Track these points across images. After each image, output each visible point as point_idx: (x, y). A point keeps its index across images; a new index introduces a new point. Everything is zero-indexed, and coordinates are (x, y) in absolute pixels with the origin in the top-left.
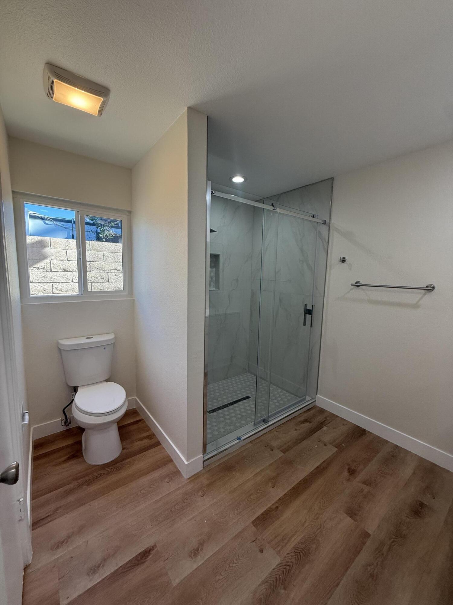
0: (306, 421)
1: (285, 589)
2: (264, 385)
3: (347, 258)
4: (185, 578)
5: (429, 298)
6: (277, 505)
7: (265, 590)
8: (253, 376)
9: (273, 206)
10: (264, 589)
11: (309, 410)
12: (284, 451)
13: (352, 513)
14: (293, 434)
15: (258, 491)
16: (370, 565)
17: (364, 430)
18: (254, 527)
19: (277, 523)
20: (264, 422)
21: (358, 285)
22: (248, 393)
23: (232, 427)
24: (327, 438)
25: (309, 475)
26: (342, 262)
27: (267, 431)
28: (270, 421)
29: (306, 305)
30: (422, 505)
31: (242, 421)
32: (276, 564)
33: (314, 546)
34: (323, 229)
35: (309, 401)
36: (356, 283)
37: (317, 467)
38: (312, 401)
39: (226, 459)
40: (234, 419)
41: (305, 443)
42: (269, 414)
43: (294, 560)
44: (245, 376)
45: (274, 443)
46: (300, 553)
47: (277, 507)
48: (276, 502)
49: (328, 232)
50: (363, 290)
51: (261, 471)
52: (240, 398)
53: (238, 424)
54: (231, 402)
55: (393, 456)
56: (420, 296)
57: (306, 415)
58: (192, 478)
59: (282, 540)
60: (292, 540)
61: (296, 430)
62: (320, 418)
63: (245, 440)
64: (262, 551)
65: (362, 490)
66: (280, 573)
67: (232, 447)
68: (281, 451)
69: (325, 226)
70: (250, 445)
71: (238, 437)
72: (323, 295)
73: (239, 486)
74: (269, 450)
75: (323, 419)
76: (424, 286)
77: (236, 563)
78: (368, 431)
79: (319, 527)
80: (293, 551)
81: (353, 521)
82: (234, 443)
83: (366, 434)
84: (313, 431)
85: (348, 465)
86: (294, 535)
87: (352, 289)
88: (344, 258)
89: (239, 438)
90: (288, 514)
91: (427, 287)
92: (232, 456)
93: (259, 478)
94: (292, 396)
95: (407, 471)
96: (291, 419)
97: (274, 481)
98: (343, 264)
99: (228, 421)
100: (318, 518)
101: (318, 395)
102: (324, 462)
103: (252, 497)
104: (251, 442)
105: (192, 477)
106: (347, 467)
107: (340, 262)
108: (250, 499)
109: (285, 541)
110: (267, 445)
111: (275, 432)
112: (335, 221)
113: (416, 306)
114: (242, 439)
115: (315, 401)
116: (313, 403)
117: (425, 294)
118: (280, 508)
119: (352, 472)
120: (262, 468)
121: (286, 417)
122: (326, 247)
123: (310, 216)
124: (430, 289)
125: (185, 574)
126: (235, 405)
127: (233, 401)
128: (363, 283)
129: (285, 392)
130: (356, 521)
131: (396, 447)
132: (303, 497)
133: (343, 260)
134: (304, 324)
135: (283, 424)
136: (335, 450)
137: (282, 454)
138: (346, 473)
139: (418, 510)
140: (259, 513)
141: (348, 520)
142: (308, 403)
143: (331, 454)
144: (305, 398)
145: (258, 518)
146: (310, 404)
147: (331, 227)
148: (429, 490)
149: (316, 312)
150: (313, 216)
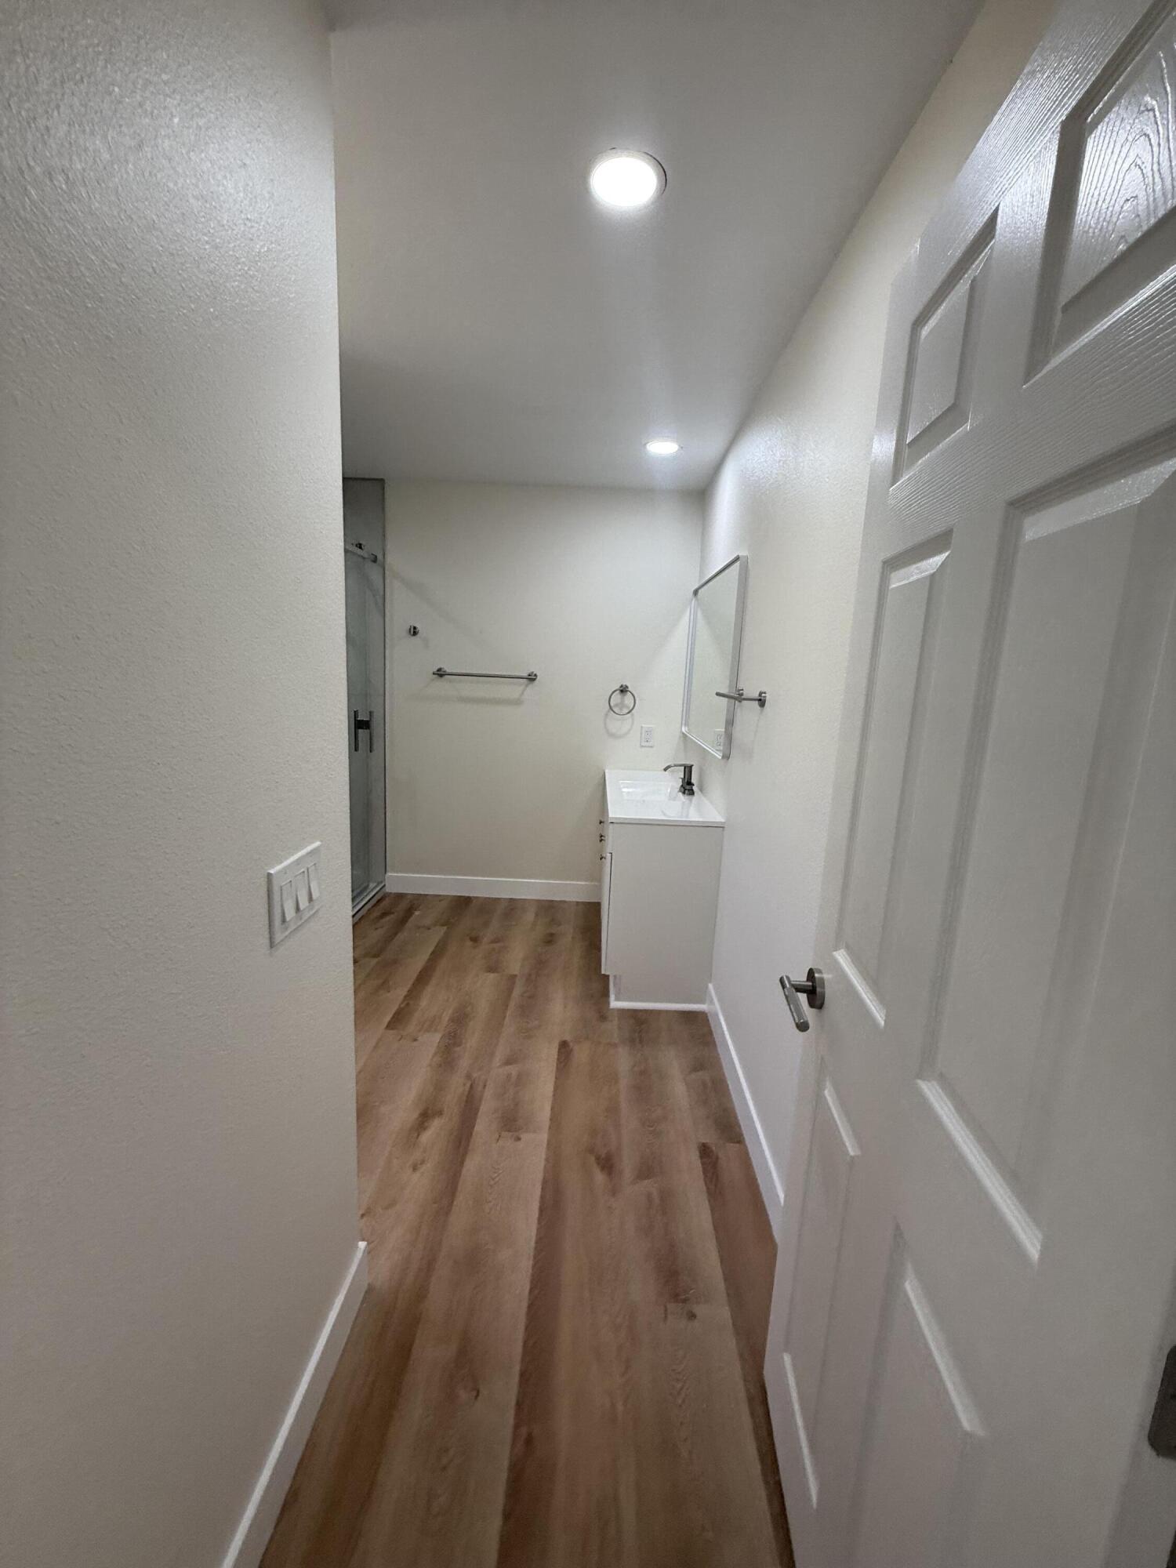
0: (384, 915)
1: (458, 1046)
3: (419, 628)
5: (531, 690)
11: (379, 901)
12: (376, 956)
13: (491, 969)
14: (376, 933)
16: (525, 993)
18: (391, 1031)
19: (417, 1014)
21: (440, 674)
24: (427, 921)
25: (427, 961)
26: (413, 634)
29: (356, 712)
30: (552, 935)
32: (438, 1039)
33: (469, 1008)
34: (376, 572)
35: (375, 888)
36: (439, 670)
37: (432, 951)
38: (378, 889)
41: (401, 936)
43: (455, 1026)
46: (458, 1019)
47: (408, 1004)
48: (403, 1001)
49: (382, 578)
50: (450, 682)
55: (511, 911)
56: (522, 688)
57: (379, 908)
59: (432, 1022)
60: (444, 1015)
61: (376, 928)
62: (403, 905)
64: (415, 1040)
65: (493, 949)
66: (446, 1041)
68: (372, 956)
69: (377, 566)
72: (382, 692)
75: (408, 904)
76: (525, 674)
79: (466, 994)
80: (449, 1022)
81: (496, 974)
83: (472, 900)
84: (403, 921)
85: (467, 935)
86: (442, 1013)
87: (432, 680)
88: (415, 628)
90: (425, 1001)
91: (529, 675)
95: (530, 916)
97: (384, 985)
98: (414, 638)
100: (460, 989)
101: (389, 874)
102: (438, 944)
106: (467, 938)
107: (410, 632)
109: (437, 1021)
112: (393, 560)
113: (517, 702)
115: (385, 885)
116: (381, 891)
117: (527, 686)
118: (411, 1002)
119: (475, 940)
121: (369, 901)
122: (382, 606)
123: (354, 545)
124: (531, 678)
128: (449, 671)
130: (498, 972)
131: (511, 900)
133: (414, 632)
134: (356, 749)
136: (444, 928)
138: (469, 943)
139: (550, 940)
140: (388, 1019)
141: (492, 976)
142: (373, 893)
143: (442, 933)
144: (368, 886)
145: (389, 1023)
146: (377, 893)
147: (386, 568)
148: (553, 921)
149: (376, 724)
150: (360, 546)
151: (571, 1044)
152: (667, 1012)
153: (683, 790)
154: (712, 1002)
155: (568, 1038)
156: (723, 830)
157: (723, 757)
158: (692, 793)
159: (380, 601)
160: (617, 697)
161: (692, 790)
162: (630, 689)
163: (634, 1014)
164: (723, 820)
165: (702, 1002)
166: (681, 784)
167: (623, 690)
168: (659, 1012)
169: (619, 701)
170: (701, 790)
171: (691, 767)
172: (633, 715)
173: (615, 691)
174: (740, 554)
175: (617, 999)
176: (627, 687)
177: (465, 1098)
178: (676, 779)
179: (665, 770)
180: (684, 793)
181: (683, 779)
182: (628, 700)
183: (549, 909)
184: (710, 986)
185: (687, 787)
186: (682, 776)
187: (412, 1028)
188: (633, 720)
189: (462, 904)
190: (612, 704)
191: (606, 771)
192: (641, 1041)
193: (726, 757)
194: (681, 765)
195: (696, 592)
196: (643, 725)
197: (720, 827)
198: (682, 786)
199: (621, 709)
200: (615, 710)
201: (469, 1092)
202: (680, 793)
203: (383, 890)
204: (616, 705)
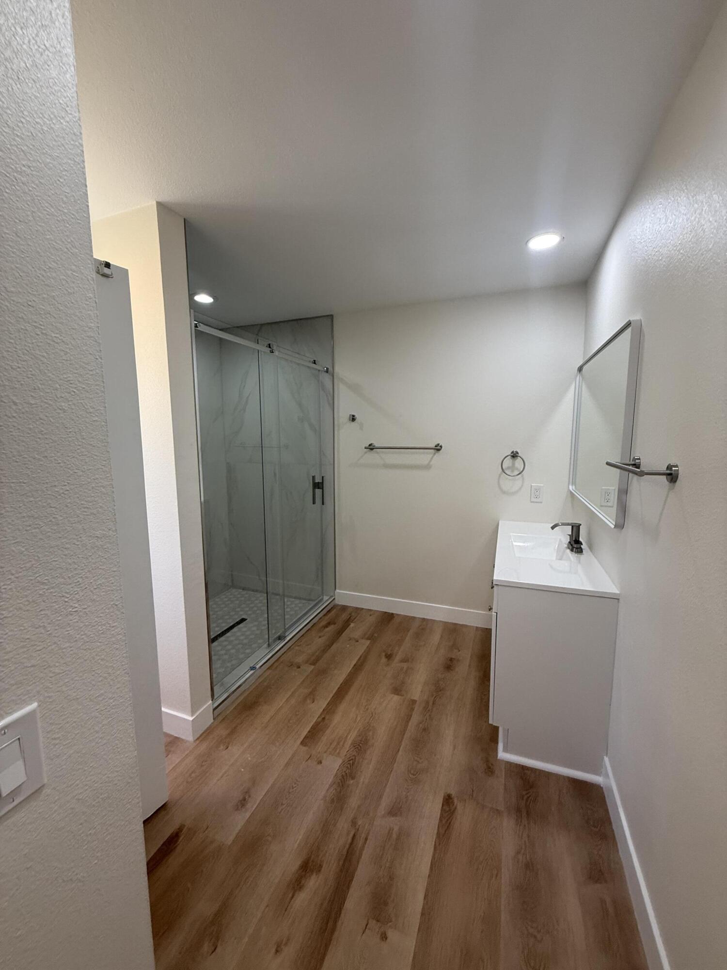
0: (329, 624)
1: (353, 778)
2: (261, 598)
3: (357, 416)
4: (240, 830)
5: (439, 456)
6: (323, 716)
7: (335, 790)
8: (241, 590)
9: (270, 347)
10: (333, 790)
11: (329, 611)
12: (314, 664)
13: (397, 690)
14: (319, 642)
15: (297, 713)
16: (421, 723)
17: (392, 614)
18: (304, 748)
19: (328, 731)
20: (279, 639)
21: (371, 448)
22: (242, 615)
23: (234, 662)
24: (357, 634)
25: (348, 675)
26: (352, 421)
27: (286, 650)
28: (287, 636)
29: (314, 477)
30: (451, 660)
31: (246, 649)
32: (339, 765)
33: (371, 733)
34: (326, 379)
35: (327, 600)
36: (370, 445)
37: (355, 665)
38: (330, 600)
39: (242, 698)
40: (233, 651)
41: (334, 646)
42: (285, 626)
43: (355, 753)
44: (229, 594)
45: (300, 659)
46: (359, 745)
47: (324, 719)
48: (321, 715)
49: (332, 383)
50: (378, 453)
51: (292, 693)
52: (231, 624)
53: (241, 656)
54: (219, 632)
55: (422, 629)
56: (431, 456)
57: (327, 618)
58: (203, 737)
59: (338, 743)
60: (349, 738)
61: (320, 637)
62: (344, 616)
63: (262, 667)
64: (320, 762)
65: (402, 669)
66: (344, 770)
67: (247, 681)
68: (310, 664)
69: (326, 374)
70: (270, 671)
71: (251, 667)
72: (332, 463)
73: (271, 718)
74: (295, 668)
75: (348, 616)
76: (433, 446)
77: (295, 787)
78: (396, 614)
79: (371, 715)
80: (352, 746)
81: (400, 697)
82: (247, 676)
83: (394, 617)
84: (340, 632)
85: (384, 651)
86: (348, 734)
87: (366, 453)
88: (353, 416)
89: (253, 668)
90: (337, 718)
91: (436, 446)
92: (248, 693)
93: (293, 701)
94: (304, 601)
95: (436, 637)
96: (312, 627)
97: (312, 696)
98: (353, 423)
99: (226, 657)
100: (367, 709)
101: (337, 591)
102: (361, 657)
103: (291, 722)
104: (268, 668)
105: (201, 735)
106: (384, 654)
107: (350, 420)
108: (290, 725)
109: (341, 743)
110: (291, 665)
111: (297, 648)
112: (339, 370)
113: (428, 467)
114: (258, 667)
115: (334, 599)
116: (332, 603)
117: (435, 454)
118: (327, 717)
119: (389, 657)
120: (292, 690)
122: (332, 402)
123: (310, 361)
124: (438, 448)
125: (239, 827)
126: (228, 634)
127: (223, 630)
128: (377, 445)
129: (293, 600)
130: (402, 696)
131: (424, 619)
132: (348, 698)
133: (353, 419)
134: (314, 503)
135: (303, 635)
136: (368, 642)
137: (312, 667)
138: (384, 660)
139: (449, 665)
140: (305, 733)
141: (396, 698)
142: (327, 604)
143: (365, 647)
144: (323, 599)
145: (306, 737)
146: (328, 604)
147: (335, 377)
148: (454, 646)
149: (326, 485)
150: (314, 362)
151: (455, 801)
152: (558, 777)
153: (571, 547)
154: (607, 776)
155: (453, 793)
156: (618, 602)
157: (616, 526)
158: (580, 551)
159: (330, 398)
160: (508, 462)
161: (581, 548)
162: (520, 455)
163: (522, 771)
164: (618, 592)
165: (597, 772)
166: (569, 541)
167: (514, 455)
168: (548, 775)
169: (511, 465)
170: (591, 547)
171: (578, 526)
172: (522, 476)
173: (507, 456)
174: (631, 320)
175: (506, 750)
176: (517, 453)
177: (345, 852)
178: (563, 536)
179: (553, 528)
180: (572, 550)
181: (571, 536)
182: (518, 463)
183: (453, 630)
184: (606, 759)
185: (575, 545)
186: (570, 533)
187: (321, 746)
188: (523, 479)
189: (388, 618)
190: (504, 467)
191: (500, 522)
192: (528, 814)
193: (620, 526)
194: (568, 524)
195: (580, 369)
196: (533, 485)
197: (615, 599)
198: (570, 542)
199: (513, 471)
200: (506, 472)
201: (351, 844)
202: (568, 551)
203: (333, 602)
204: (508, 468)
